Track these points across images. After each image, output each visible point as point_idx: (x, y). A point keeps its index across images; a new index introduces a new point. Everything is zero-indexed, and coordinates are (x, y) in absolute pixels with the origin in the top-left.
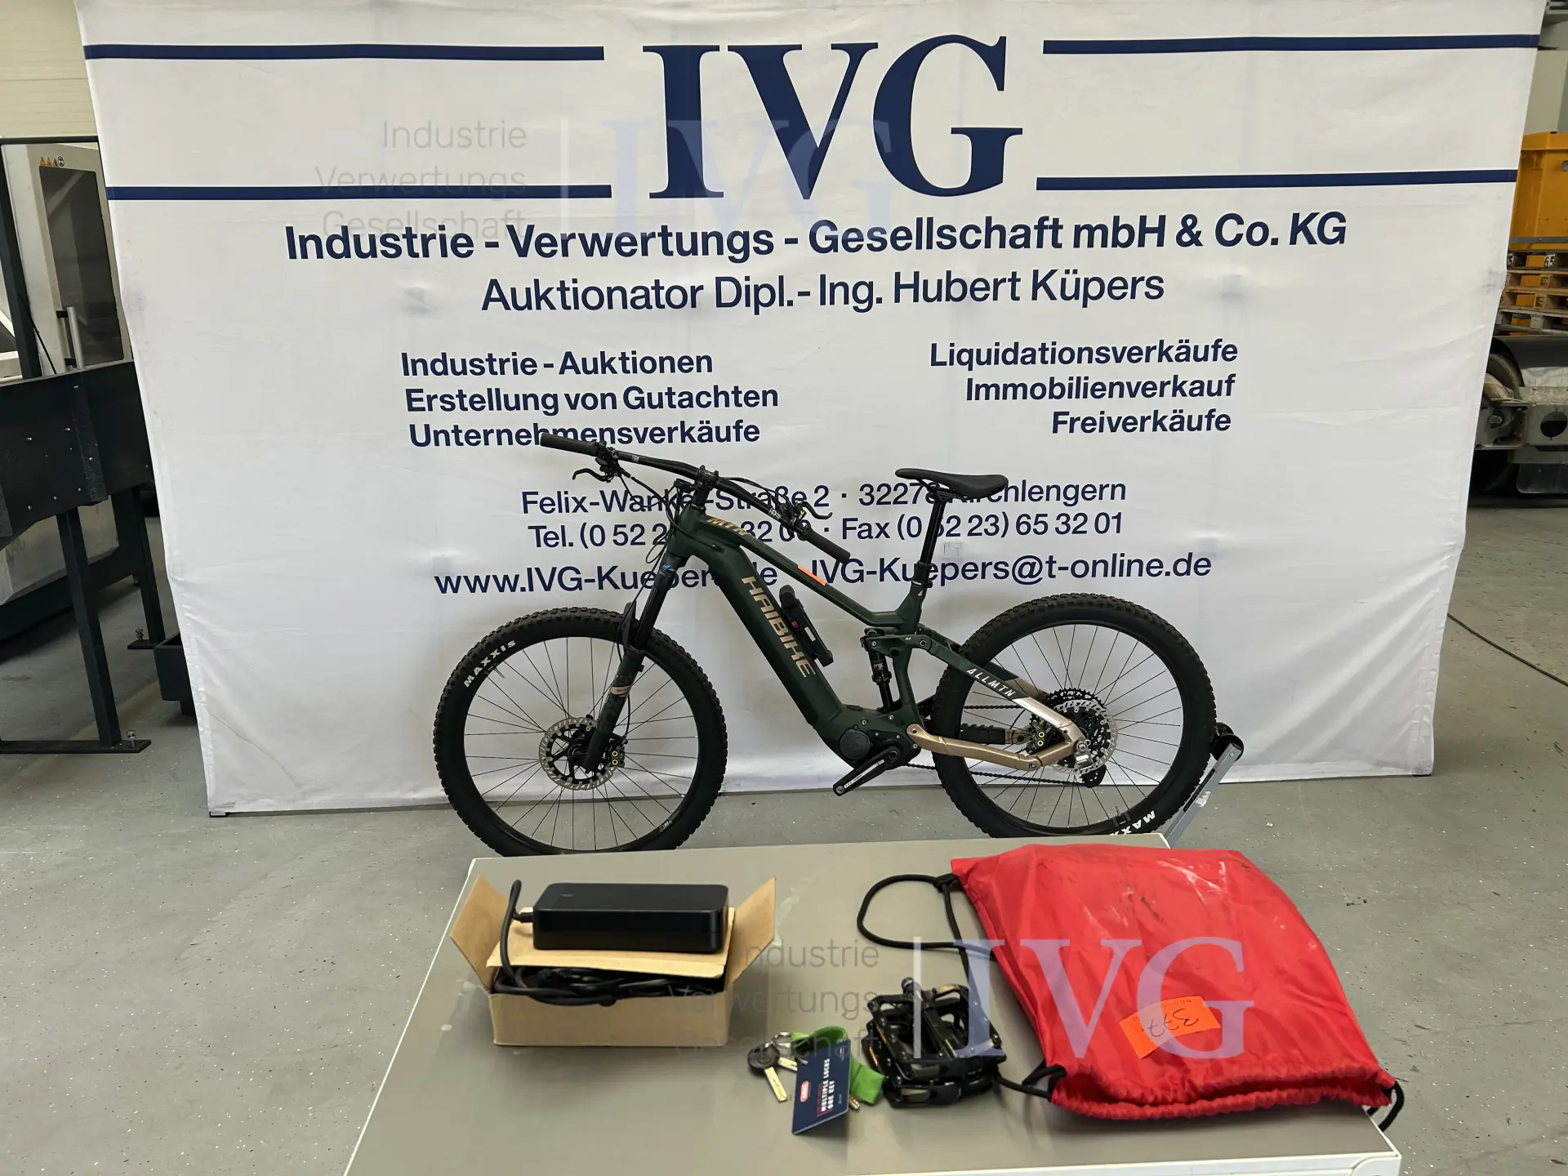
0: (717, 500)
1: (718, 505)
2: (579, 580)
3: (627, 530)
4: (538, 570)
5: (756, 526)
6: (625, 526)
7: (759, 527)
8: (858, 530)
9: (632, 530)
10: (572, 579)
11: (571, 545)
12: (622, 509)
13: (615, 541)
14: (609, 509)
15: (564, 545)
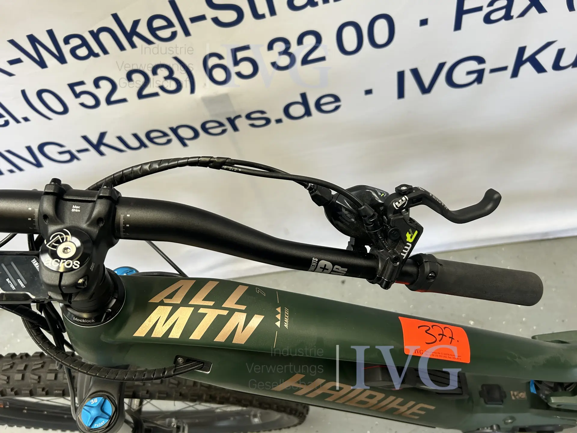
0: (211, 13)
1: (216, 21)
2: (69, 152)
3: (89, 87)
4: (9, 152)
5: (293, 41)
6: (82, 83)
7: (300, 41)
8: (486, 10)
9: (97, 85)
10: (61, 153)
11: (26, 119)
12: (62, 59)
13: (83, 105)
14: (42, 64)
15: (18, 121)
